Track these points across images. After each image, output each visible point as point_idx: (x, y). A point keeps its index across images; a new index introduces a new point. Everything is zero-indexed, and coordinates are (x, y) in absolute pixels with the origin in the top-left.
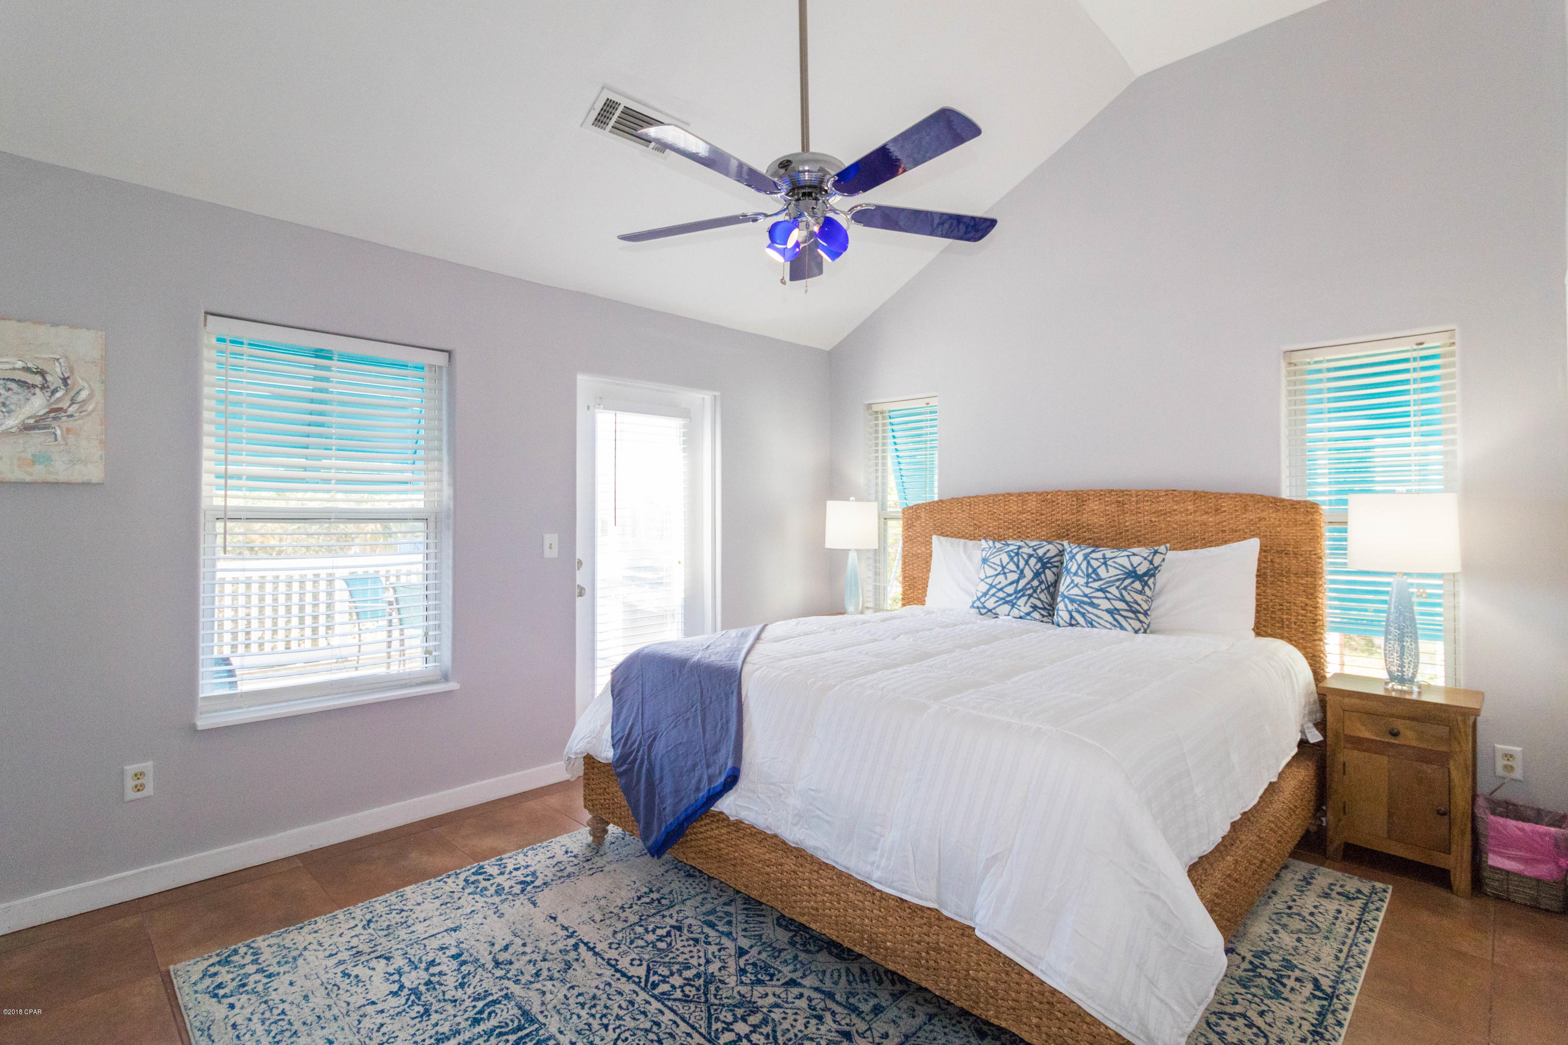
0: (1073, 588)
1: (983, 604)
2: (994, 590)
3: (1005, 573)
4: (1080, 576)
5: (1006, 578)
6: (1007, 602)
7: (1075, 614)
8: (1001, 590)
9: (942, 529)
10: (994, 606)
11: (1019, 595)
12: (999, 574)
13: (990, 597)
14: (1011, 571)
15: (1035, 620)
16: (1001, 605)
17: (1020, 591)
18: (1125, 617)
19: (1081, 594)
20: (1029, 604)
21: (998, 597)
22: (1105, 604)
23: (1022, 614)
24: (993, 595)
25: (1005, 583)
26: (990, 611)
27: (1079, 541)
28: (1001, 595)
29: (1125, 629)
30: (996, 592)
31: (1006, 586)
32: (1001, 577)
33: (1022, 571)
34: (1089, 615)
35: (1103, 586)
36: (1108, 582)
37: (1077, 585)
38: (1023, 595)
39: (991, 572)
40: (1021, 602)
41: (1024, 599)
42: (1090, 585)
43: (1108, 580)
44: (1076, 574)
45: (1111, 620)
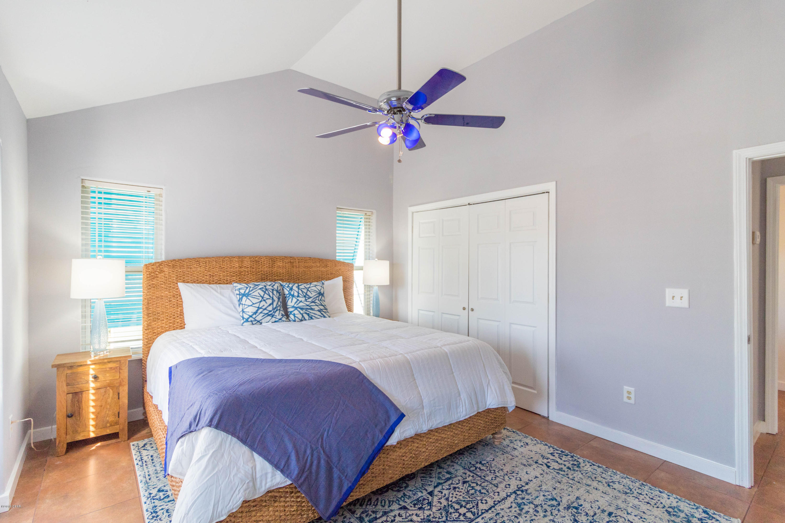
0: (299, 303)
1: (254, 318)
2: (261, 310)
3: (264, 300)
4: (301, 297)
5: (266, 303)
6: (269, 315)
7: (304, 315)
8: (265, 309)
9: (184, 278)
10: (261, 318)
11: (275, 310)
12: (261, 301)
13: (259, 314)
14: (267, 299)
15: (284, 321)
16: (266, 317)
17: (275, 308)
18: (325, 312)
19: (305, 305)
20: (280, 314)
21: (264, 313)
22: (317, 308)
23: (277, 320)
24: (261, 313)
25: (266, 305)
26: (259, 321)
27: (289, 281)
28: (266, 312)
29: (326, 317)
30: (263, 311)
31: (268, 307)
32: (263, 303)
33: (273, 298)
34: (311, 314)
35: (313, 300)
36: (314, 298)
37: (301, 301)
38: (277, 310)
39: (255, 301)
40: (277, 314)
41: (278, 312)
42: (307, 300)
43: (313, 297)
44: (298, 296)
45: (320, 314)
